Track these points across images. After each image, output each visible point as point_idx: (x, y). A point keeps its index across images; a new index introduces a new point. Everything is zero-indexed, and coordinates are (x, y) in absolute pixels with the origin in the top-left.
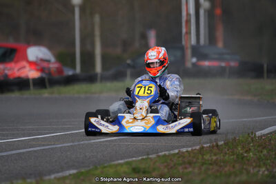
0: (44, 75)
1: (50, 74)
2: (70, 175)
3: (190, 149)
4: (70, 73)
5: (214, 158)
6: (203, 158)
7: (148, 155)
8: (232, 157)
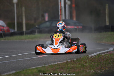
0: (2, 32)
1: (4, 31)
3: (62, 62)
4: (13, 31)
5: (72, 66)
6: (68, 66)
7: (45, 65)
8: (79, 65)
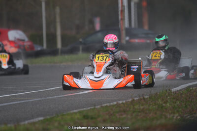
2: (39, 121)
3: (124, 101)
5: (142, 107)
6: (134, 108)
7: (95, 106)
8: (154, 107)
